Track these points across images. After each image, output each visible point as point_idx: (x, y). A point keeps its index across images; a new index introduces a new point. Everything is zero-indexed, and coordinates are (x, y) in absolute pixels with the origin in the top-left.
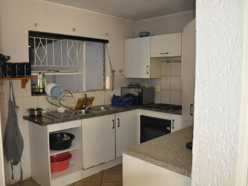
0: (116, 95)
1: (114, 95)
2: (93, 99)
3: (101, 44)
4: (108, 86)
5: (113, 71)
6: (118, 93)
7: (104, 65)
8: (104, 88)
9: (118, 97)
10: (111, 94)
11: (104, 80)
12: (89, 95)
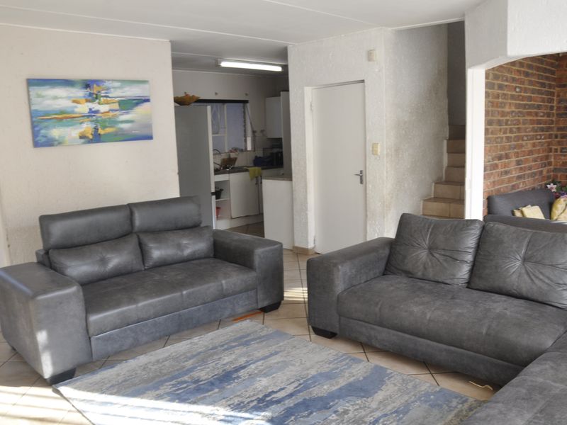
0: (258, 156)
1: (256, 157)
2: (235, 159)
3: (242, 104)
4: (249, 148)
5: (254, 132)
6: (260, 153)
7: (245, 126)
8: (246, 148)
9: (260, 157)
10: (253, 156)
11: (246, 141)
12: (233, 155)
